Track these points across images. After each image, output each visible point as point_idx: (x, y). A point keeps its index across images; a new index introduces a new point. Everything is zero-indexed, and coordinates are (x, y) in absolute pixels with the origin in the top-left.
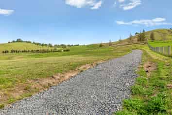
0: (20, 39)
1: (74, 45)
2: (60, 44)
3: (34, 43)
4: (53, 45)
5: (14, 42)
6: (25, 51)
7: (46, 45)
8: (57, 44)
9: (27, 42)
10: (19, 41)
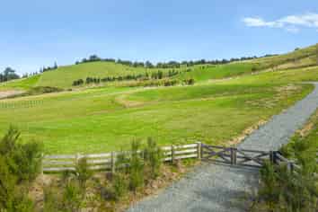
0: (94, 57)
1: (194, 60)
2: (167, 62)
3: (120, 62)
4: (155, 64)
5: (85, 61)
6: (109, 79)
7: (142, 64)
8: (163, 62)
9: (107, 60)
10: (94, 59)
